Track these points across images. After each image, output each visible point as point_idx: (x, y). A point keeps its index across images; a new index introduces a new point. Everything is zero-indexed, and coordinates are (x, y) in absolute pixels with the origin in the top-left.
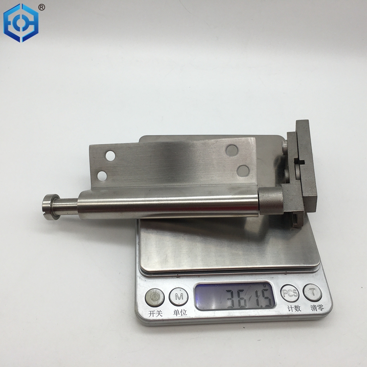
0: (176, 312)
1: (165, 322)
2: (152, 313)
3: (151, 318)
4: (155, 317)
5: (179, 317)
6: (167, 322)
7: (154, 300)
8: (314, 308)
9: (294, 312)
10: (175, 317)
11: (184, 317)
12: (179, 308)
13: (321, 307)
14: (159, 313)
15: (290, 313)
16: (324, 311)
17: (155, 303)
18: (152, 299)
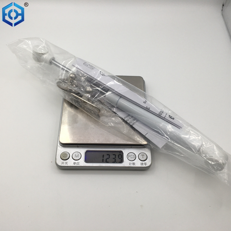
0: (74, 163)
1: (69, 167)
2: (63, 163)
3: (62, 165)
4: (64, 165)
5: (76, 165)
6: (70, 167)
7: (65, 157)
8: (142, 164)
9: (132, 166)
10: (74, 165)
11: (78, 165)
12: (76, 161)
13: (145, 164)
14: (66, 163)
15: (130, 166)
16: (147, 166)
17: (65, 158)
18: (64, 157)
